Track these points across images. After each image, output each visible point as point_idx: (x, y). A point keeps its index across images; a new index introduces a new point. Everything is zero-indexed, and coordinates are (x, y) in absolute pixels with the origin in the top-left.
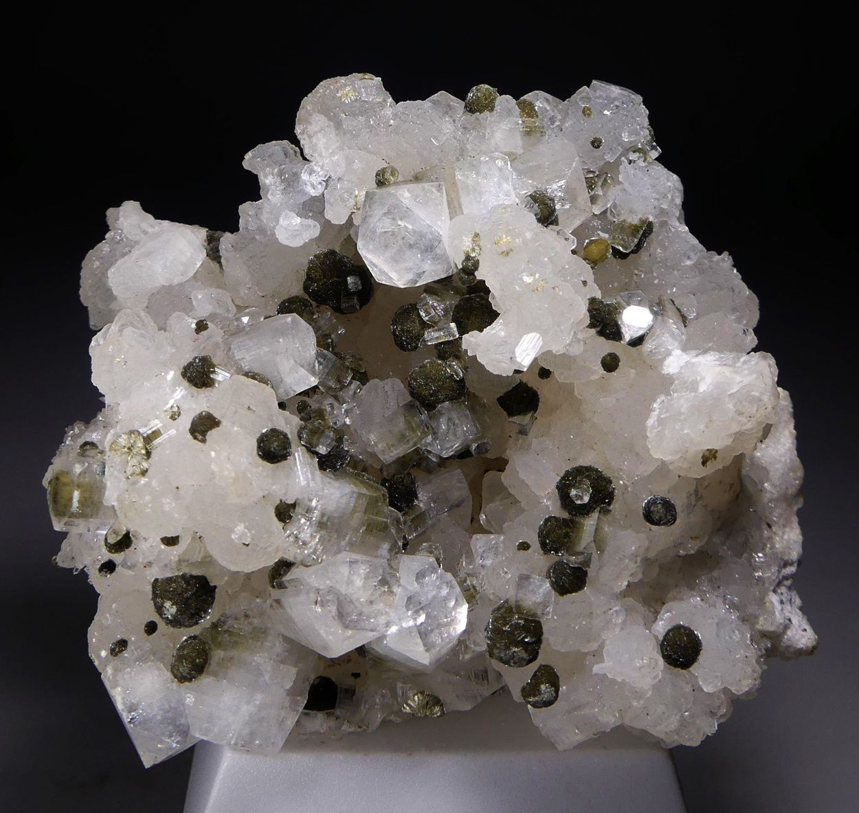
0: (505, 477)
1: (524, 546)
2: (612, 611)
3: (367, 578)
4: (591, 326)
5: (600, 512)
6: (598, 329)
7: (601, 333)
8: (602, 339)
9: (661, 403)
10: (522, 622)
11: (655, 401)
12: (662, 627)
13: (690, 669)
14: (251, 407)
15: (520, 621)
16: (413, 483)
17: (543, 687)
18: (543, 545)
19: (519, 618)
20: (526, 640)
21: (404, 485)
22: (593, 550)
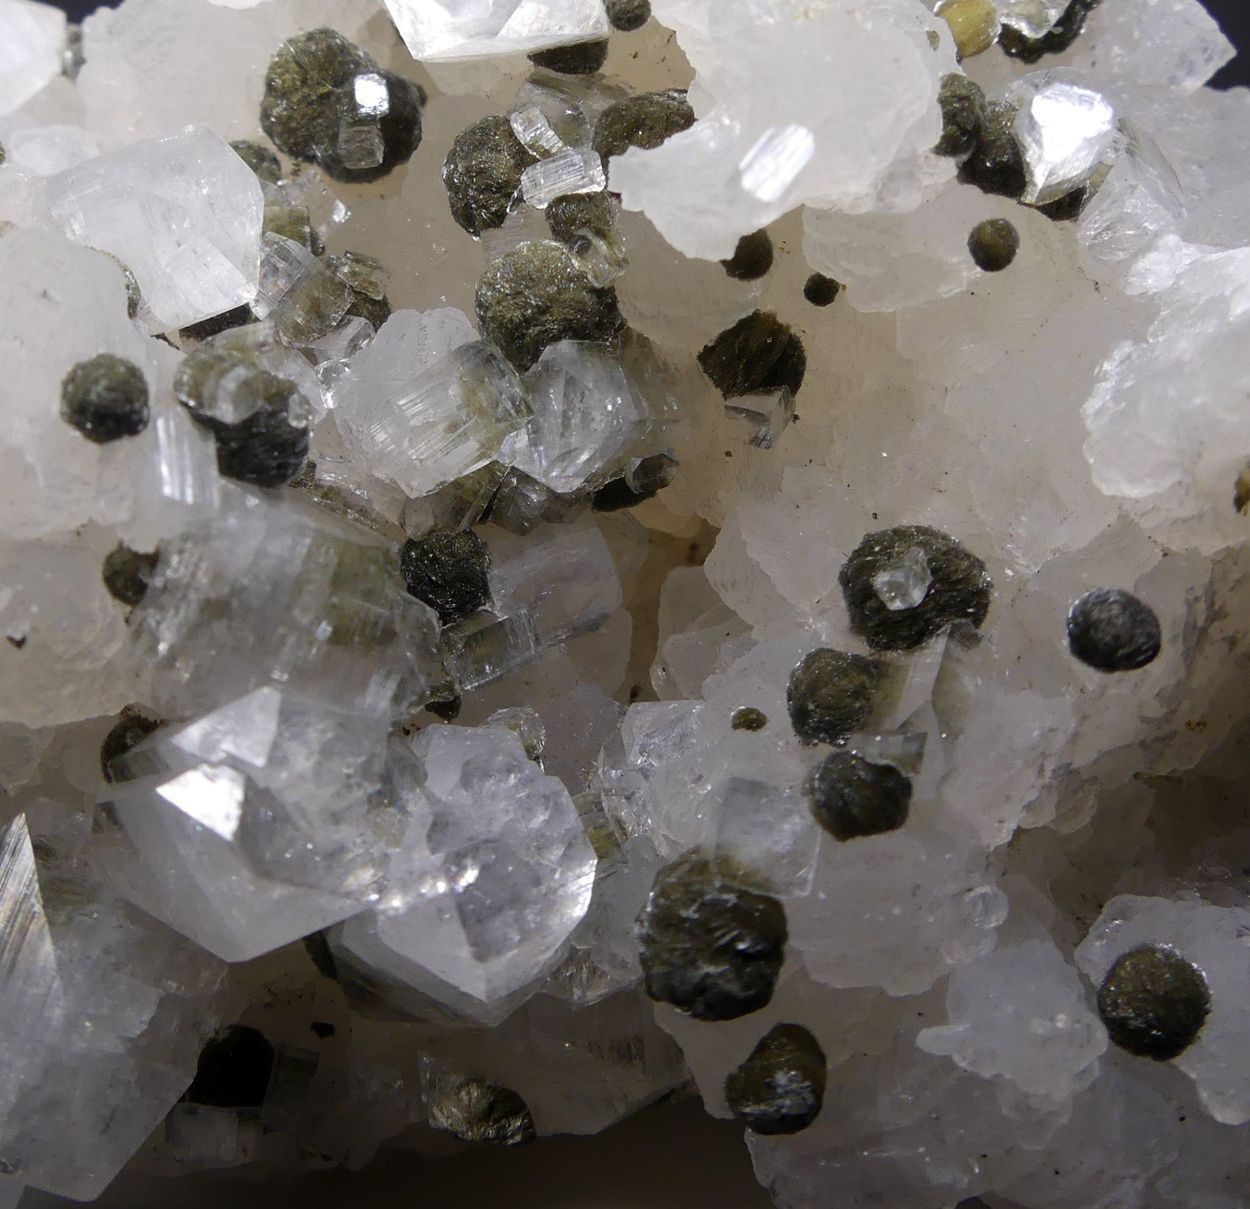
0: (713, 566)
1: (751, 721)
2: (972, 894)
3: (326, 752)
4: (947, 147)
5: (951, 635)
6: (965, 157)
7: (970, 173)
8: (973, 191)
9: (1122, 362)
10: (731, 898)
11: (1106, 355)
12: (1099, 952)
13: (1176, 1061)
14: (52, 292)
15: (725, 896)
16: (478, 552)
17: (781, 1078)
18: (800, 718)
19: (724, 889)
20: (741, 946)
21: (452, 555)
22: (930, 725)
